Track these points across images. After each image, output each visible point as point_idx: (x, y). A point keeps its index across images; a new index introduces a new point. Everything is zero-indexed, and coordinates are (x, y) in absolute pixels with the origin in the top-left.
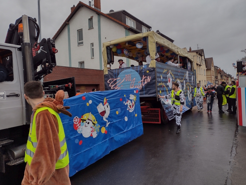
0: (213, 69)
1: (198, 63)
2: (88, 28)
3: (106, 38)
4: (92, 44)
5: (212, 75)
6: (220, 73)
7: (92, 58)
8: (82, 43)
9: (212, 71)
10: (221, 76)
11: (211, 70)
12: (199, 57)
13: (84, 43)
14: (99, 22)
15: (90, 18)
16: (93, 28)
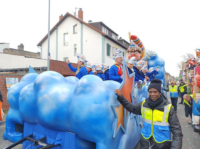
3: (86, 41)
4: (75, 45)
14: (82, 28)
15: (75, 25)
16: (77, 33)
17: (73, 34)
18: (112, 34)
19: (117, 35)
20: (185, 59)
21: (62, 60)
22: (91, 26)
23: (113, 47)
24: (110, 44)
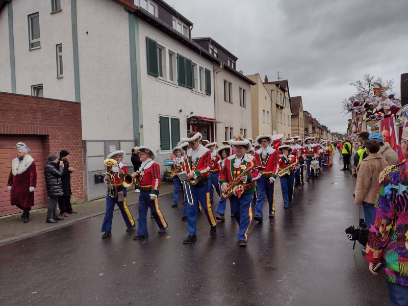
0: (301, 115)
1: (279, 104)
2: (51, 11)
3: (87, 33)
4: (59, 47)
5: (300, 125)
6: (312, 123)
7: (58, 78)
8: (38, 43)
9: (300, 119)
10: (314, 128)
11: (298, 117)
12: (281, 94)
13: (41, 43)
16: (61, 11)
17: (51, 14)
18: (174, 18)
19: (188, 24)
20: (362, 89)
21: (28, 92)
23: (169, 51)
24: (158, 42)
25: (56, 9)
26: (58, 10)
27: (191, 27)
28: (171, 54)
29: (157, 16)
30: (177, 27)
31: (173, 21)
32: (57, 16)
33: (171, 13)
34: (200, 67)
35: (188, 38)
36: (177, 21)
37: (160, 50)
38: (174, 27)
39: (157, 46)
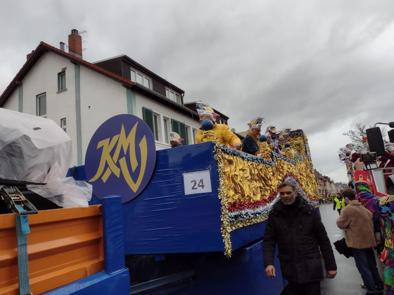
2: (57, 91)
3: (89, 107)
4: (64, 121)
14: (77, 77)
15: (60, 71)
16: (66, 90)
17: (57, 93)
19: (179, 92)
22: (102, 70)
23: (164, 117)
24: (153, 111)
25: (61, 88)
26: (64, 89)
27: (182, 94)
28: (165, 120)
29: (151, 89)
30: (171, 96)
31: (167, 92)
32: (63, 94)
33: (164, 84)
34: (193, 128)
35: (181, 104)
36: (170, 91)
37: (155, 117)
38: (167, 97)
39: (153, 114)
